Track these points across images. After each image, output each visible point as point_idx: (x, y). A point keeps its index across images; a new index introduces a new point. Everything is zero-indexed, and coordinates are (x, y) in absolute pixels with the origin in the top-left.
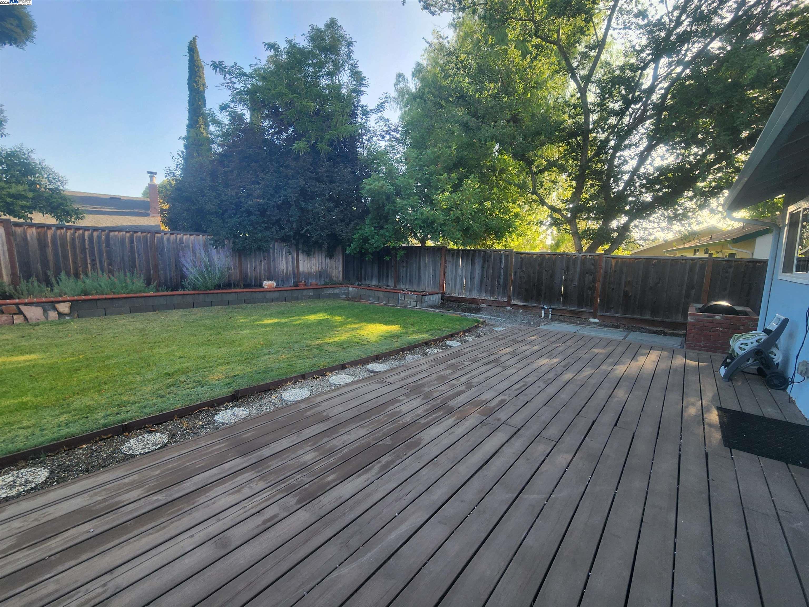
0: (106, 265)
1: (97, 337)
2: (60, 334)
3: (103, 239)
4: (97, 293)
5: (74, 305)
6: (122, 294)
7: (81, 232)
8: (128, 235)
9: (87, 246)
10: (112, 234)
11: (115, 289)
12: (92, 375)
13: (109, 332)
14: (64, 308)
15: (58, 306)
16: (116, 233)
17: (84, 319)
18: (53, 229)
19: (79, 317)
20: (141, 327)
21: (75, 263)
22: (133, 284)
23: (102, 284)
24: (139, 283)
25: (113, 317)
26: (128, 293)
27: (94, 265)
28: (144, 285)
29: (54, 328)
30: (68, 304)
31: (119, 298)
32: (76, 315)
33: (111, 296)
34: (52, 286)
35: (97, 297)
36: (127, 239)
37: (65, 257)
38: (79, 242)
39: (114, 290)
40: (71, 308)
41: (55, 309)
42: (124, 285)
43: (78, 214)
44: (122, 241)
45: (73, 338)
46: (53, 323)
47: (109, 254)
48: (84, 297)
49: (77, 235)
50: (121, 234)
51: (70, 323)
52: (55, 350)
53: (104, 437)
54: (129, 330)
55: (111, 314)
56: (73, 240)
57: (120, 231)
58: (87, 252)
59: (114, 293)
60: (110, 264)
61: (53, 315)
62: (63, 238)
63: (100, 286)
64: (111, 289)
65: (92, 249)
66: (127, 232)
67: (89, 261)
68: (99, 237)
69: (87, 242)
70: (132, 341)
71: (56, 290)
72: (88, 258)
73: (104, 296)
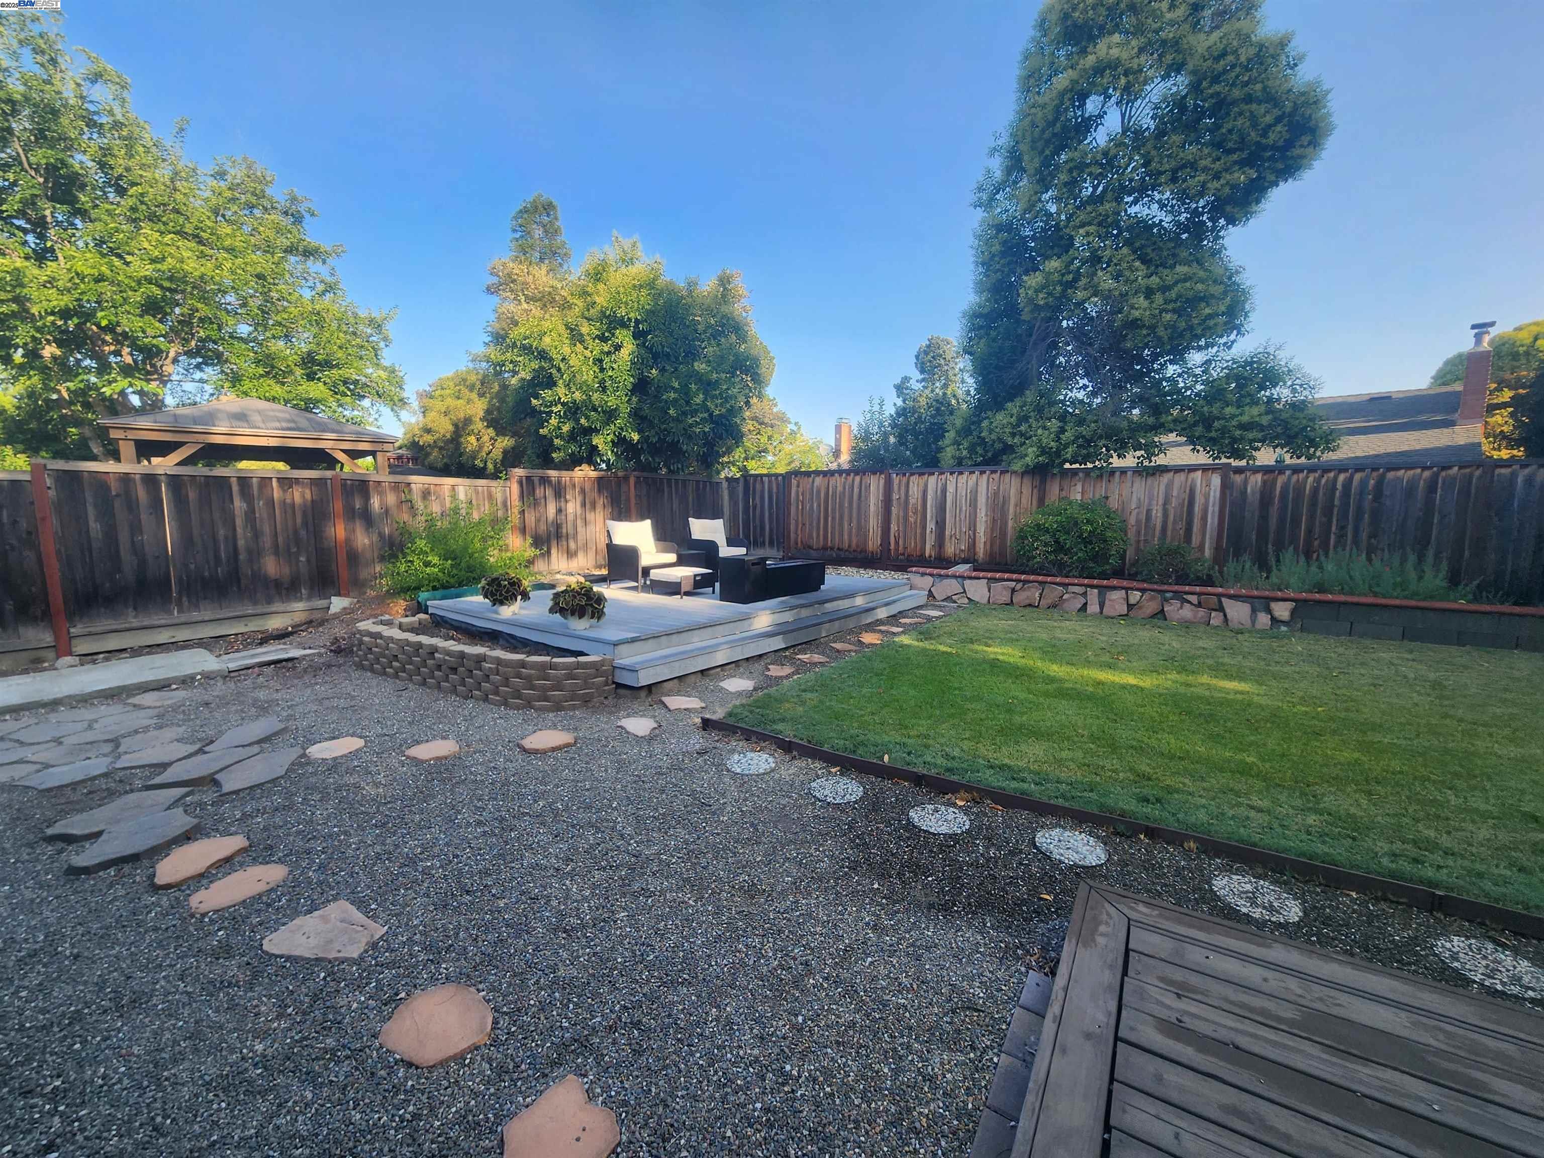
0: (1364, 536)
1: (1341, 676)
2: (1277, 657)
3: (1370, 488)
4: (1342, 592)
5: (1301, 608)
6: (1391, 597)
7: (1332, 475)
8: (1427, 474)
9: (1337, 502)
10: (1391, 475)
11: (1378, 585)
12: (1347, 755)
13: (1363, 671)
14: (1282, 610)
15: (1274, 606)
16: (1401, 473)
17: (1311, 636)
18: (1288, 473)
19: (1302, 630)
20: (1432, 676)
21: (1309, 531)
22: (1420, 578)
23: (1357, 575)
24: (1435, 580)
25: (1368, 642)
26: (1406, 598)
27: (1341, 536)
28: (1444, 584)
29: (1266, 642)
30: (1290, 605)
31: (1386, 606)
32: (1299, 626)
33: (1370, 600)
34: (1269, 571)
35: (1343, 598)
36: (1422, 482)
37: (1296, 522)
38: (1324, 494)
39: (1376, 589)
40: (1293, 612)
41: (1269, 611)
42: (1399, 579)
43: (1329, 440)
44: (1410, 490)
45: (1297, 669)
46: (1263, 634)
47: (1376, 516)
48: (1317, 596)
49: (1323, 481)
50: (1411, 473)
51: (1289, 639)
52: (1274, 683)
53: (1391, 897)
54: (1405, 677)
55: (1362, 635)
56: (1315, 490)
57: (1408, 468)
58: (1335, 512)
59: (1375, 595)
60: (1373, 535)
61: (1263, 619)
62: (1299, 489)
63: (1351, 577)
64: (1370, 587)
65: (1345, 504)
66: (1424, 468)
67: (1334, 528)
68: (1363, 483)
69: (1338, 494)
70: (1417, 705)
71: (1274, 579)
72: (1335, 522)
73: (1355, 599)
